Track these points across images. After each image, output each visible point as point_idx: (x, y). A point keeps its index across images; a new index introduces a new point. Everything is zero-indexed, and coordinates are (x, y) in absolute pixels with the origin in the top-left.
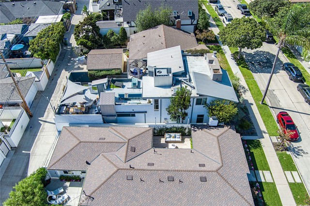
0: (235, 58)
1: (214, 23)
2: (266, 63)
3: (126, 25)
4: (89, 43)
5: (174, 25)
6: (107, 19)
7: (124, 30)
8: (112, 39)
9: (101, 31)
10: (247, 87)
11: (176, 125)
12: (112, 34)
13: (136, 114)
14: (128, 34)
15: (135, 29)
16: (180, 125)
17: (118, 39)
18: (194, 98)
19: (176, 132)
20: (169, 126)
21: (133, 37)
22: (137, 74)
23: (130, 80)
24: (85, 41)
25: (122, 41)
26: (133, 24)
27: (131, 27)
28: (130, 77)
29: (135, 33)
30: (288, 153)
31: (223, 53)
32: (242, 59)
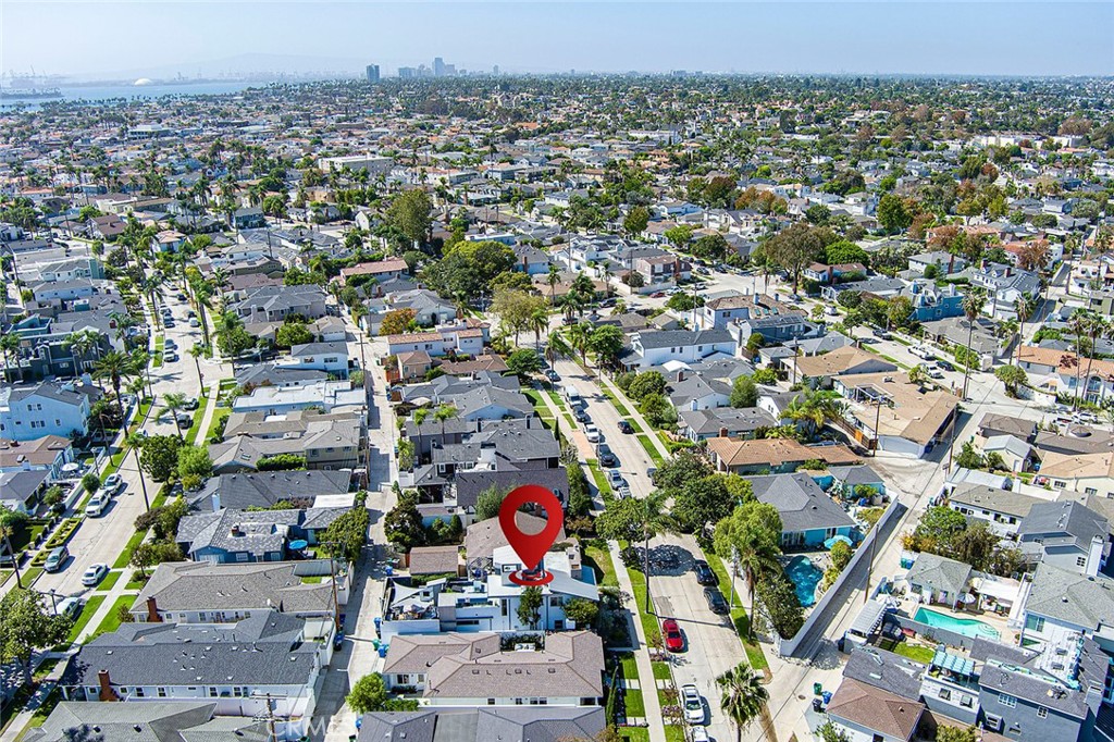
0: (624, 557)
1: (603, 503)
2: (670, 562)
3: (460, 512)
4: (408, 539)
5: (533, 510)
6: (429, 501)
7: (458, 519)
8: (440, 532)
9: (425, 521)
10: (632, 595)
11: (529, 633)
12: (441, 525)
13: (480, 621)
14: (464, 526)
15: (474, 517)
16: (533, 632)
17: (449, 531)
18: (547, 596)
19: (529, 642)
20: (520, 634)
21: (471, 528)
22: (479, 576)
23: (472, 584)
24: (401, 535)
25: (455, 534)
26: (471, 509)
27: (468, 513)
28: (470, 580)
29: (474, 522)
30: (666, 663)
31: (607, 551)
32: (634, 557)
